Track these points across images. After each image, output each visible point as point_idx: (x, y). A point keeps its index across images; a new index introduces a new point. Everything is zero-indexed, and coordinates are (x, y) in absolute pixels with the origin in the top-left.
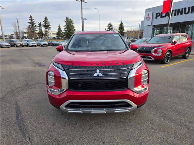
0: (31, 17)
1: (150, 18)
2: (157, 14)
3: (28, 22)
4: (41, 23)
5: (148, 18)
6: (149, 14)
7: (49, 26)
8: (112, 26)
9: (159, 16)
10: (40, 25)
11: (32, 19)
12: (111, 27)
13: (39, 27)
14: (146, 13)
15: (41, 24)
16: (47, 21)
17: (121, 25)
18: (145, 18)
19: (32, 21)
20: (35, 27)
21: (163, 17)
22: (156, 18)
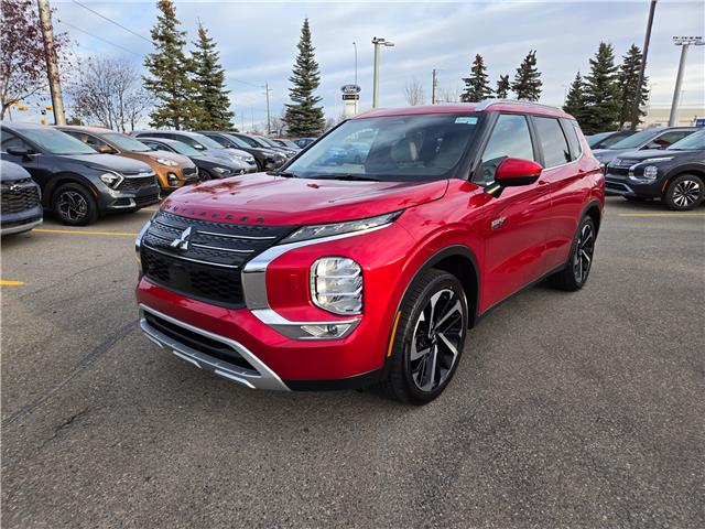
0: (479, 59)
3: (467, 80)
4: (507, 77)
7: (535, 85)
10: (504, 84)
11: (480, 67)
13: (498, 92)
15: (509, 80)
16: (533, 67)
19: (479, 73)
20: (485, 95)
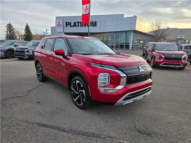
1: (60, 25)
2: (66, 23)
5: (59, 26)
6: (59, 22)
8: (13, 27)
9: (68, 25)
12: (11, 27)
14: (57, 20)
17: (27, 28)
18: (57, 25)
21: (72, 26)
22: (66, 26)
